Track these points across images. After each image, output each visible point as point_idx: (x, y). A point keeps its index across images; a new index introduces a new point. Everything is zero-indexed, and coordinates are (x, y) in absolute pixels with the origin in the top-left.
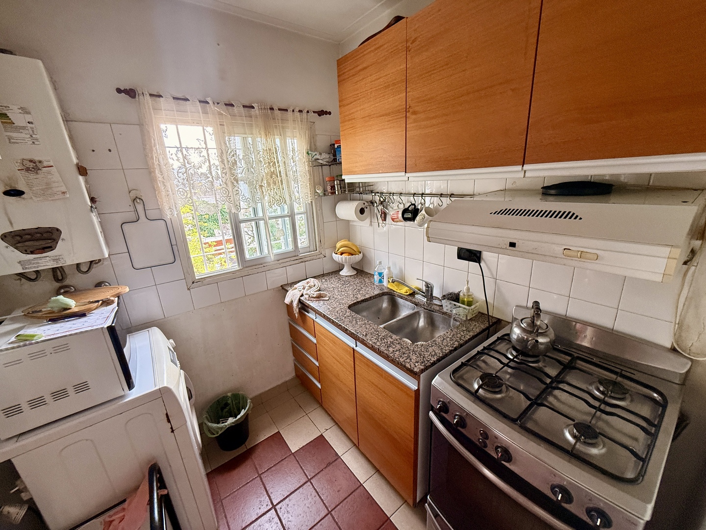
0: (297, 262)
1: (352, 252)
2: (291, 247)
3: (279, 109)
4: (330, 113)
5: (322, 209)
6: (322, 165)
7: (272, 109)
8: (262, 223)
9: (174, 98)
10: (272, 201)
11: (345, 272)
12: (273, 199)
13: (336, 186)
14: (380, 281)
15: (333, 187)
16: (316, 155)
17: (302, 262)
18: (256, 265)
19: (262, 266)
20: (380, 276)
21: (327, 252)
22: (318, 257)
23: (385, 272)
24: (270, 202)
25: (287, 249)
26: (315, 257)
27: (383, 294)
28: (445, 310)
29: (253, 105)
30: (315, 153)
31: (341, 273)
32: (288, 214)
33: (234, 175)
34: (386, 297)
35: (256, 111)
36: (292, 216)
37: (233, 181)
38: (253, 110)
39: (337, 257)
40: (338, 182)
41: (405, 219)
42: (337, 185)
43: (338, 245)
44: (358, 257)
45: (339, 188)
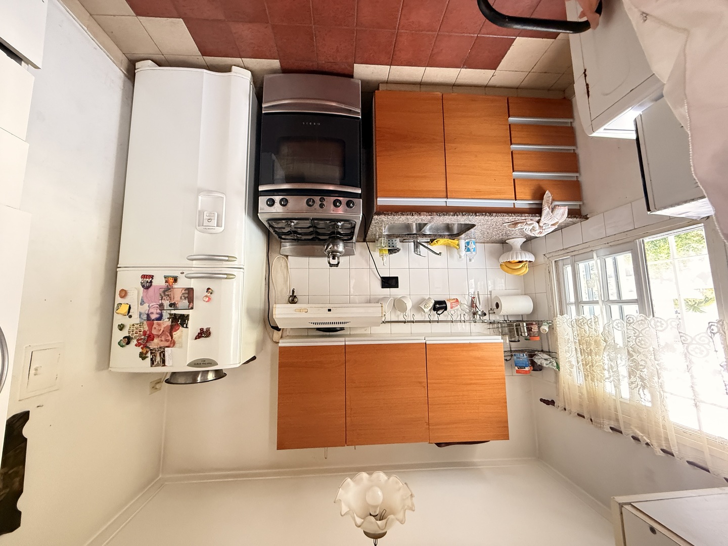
0: (572, 249)
1: (508, 265)
2: (581, 266)
3: (584, 417)
4: (542, 400)
5: (548, 307)
6: (549, 353)
7: (591, 420)
8: (613, 297)
10: (593, 323)
11: (518, 242)
12: (590, 325)
13: (526, 331)
14: (468, 243)
15: (529, 330)
16: (547, 364)
17: (566, 249)
18: (618, 244)
19: (610, 244)
20: (468, 248)
21: (542, 259)
22: (550, 255)
23: (463, 252)
24: (595, 322)
25: (587, 263)
26: (554, 254)
27: (459, 234)
28: (398, 240)
29: (611, 431)
30: (547, 366)
31: (525, 240)
32: (582, 305)
33: (632, 360)
34: (455, 232)
35: (607, 425)
36: (578, 302)
37: (633, 353)
38: (612, 426)
39: (528, 257)
40: (523, 335)
41: (444, 302)
42: (524, 332)
43: (525, 270)
44: (503, 259)
45: (522, 328)
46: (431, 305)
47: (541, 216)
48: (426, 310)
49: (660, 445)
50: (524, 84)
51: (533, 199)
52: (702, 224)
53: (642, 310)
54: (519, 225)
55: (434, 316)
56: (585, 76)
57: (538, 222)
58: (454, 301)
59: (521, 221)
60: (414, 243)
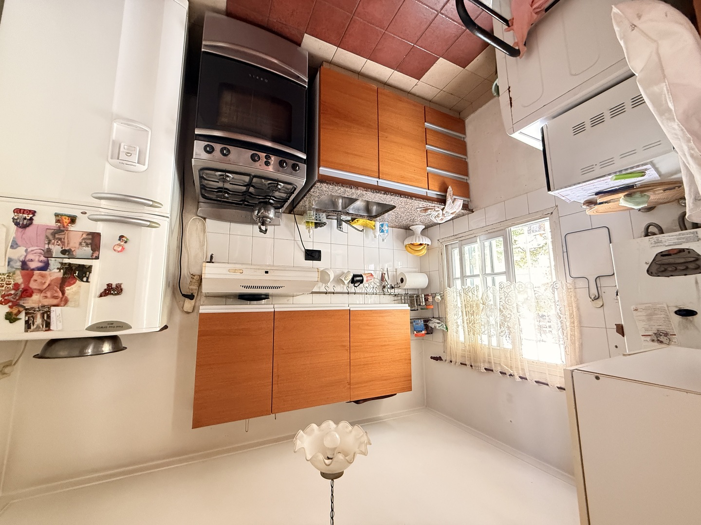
0: (460, 235)
1: (411, 246)
2: (466, 248)
3: (466, 365)
4: (432, 358)
5: (440, 281)
6: (439, 318)
7: (471, 366)
8: (488, 271)
9: (548, 385)
10: (475, 291)
11: (419, 228)
12: (473, 292)
13: (424, 301)
14: (382, 225)
15: (426, 300)
16: (439, 327)
17: (456, 235)
18: (494, 232)
19: (489, 231)
20: (383, 230)
21: (436, 244)
22: (443, 240)
23: (378, 233)
24: (477, 290)
25: (470, 247)
26: (446, 239)
27: (376, 216)
28: (324, 214)
29: (485, 371)
30: (439, 328)
31: (424, 227)
32: (466, 278)
33: (503, 315)
34: (374, 214)
35: (483, 367)
36: (463, 276)
37: (504, 310)
38: (486, 367)
39: (426, 241)
40: (422, 304)
41: (361, 276)
42: (423, 302)
43: (424, 252)
44: (407, 242)
45: (421, 299)
46: (350, 277)
47: (445, 205)
48: (346, 282)
49: (518, 374)
50: (436, 99)
51: (440, 191)
52: (548, 218)
53: (508, 279)
54: (429, 210)
55: (352, 288)
56: (509, 91)
57: (443, 209)
58: (369, 275)
59: (431, 208)
60: (338, 221)
